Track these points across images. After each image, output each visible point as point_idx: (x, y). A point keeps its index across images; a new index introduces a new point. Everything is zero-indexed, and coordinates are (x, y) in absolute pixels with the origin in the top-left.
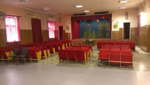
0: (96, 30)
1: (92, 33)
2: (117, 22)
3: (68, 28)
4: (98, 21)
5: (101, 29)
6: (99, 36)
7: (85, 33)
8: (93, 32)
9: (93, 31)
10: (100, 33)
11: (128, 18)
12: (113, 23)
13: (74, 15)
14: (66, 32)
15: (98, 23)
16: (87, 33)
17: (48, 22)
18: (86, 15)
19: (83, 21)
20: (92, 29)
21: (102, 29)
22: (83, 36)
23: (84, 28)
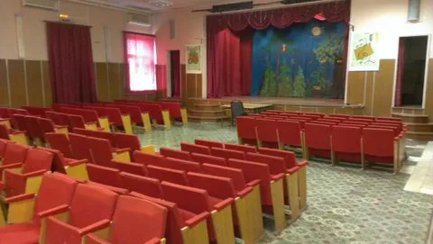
0: (309, 65)
1: (293, 75)
2: (371, 35)
3: (194, 58)
4: (317, 32)
5: (328, 63)
6: (318, 88)
7: (270, 76)
8: (297, 74)
9: (298, 69)
10: (323, 79)
11: (418, 16)
12: (356, 38)
13: (216, 8)
14: (188, 72)
15: (319, 39)
16: (275, 78)
17: (127, 35)
18: (255, 9)
19: (264, 32)
20: (292, 61)
21: (332, 61)
22: (261, 86)
23: (267, 58)
